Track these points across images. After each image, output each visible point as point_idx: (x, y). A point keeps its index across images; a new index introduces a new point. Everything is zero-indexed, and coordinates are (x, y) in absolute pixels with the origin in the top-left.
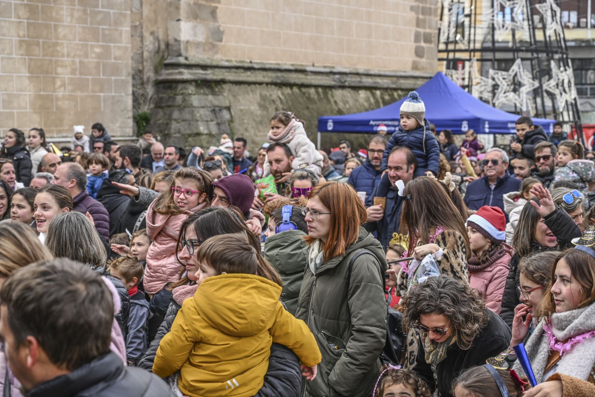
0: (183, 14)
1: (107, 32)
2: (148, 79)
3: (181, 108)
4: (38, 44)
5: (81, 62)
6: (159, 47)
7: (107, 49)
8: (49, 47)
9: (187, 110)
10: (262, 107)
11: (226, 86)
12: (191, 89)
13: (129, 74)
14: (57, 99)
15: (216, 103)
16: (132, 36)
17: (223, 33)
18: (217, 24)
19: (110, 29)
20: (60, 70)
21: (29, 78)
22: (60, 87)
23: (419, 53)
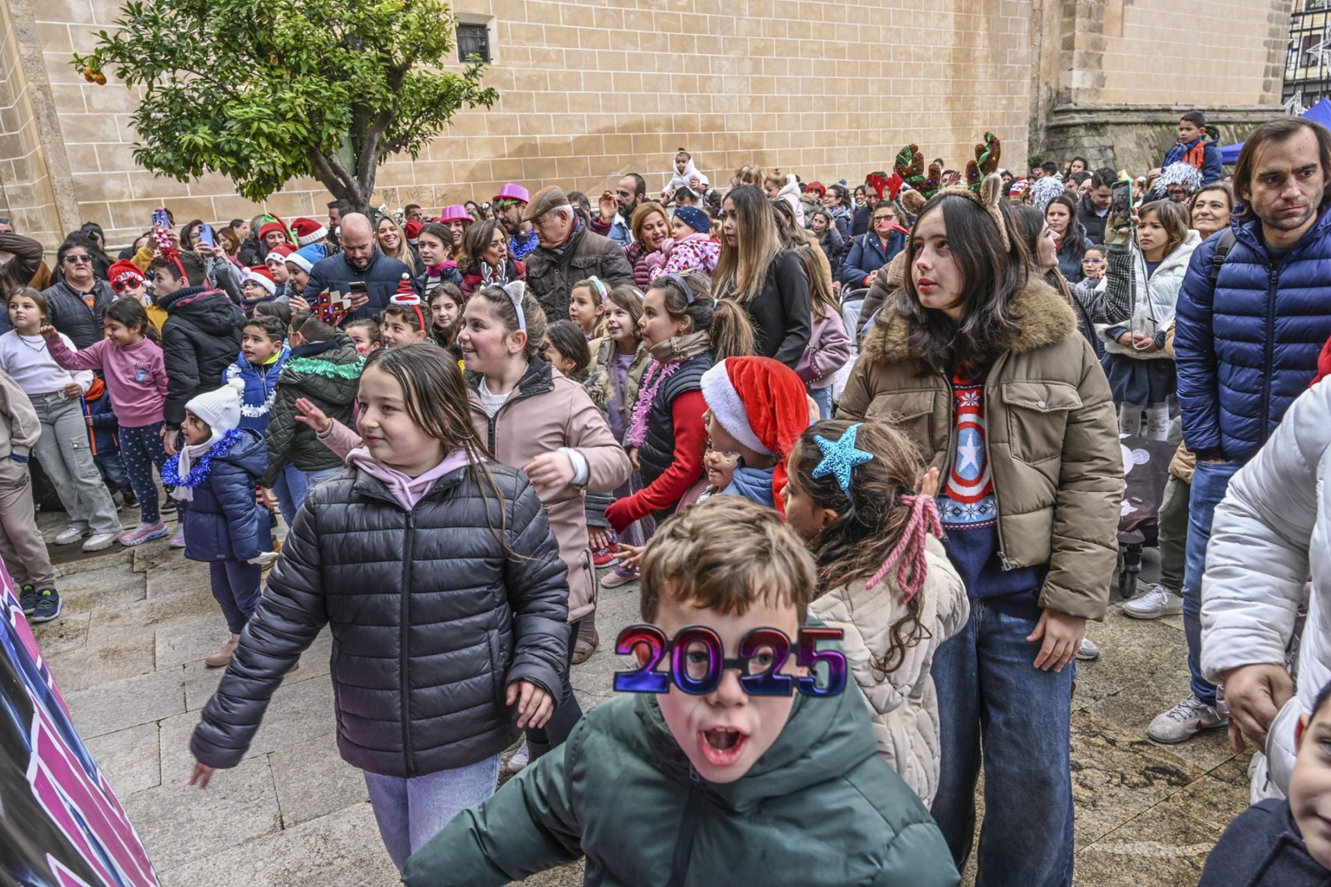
0: (1075, 63)
1: (1012, 85)
2: (1041, 125)
3: (1073, 149)
4: (959, 100)
5: (990, 114)
6: (1051, 96)
7: (1011, 100)
10: (1139, 145)
11: (1109, 128)
12: (1082, 132)
13: (1027, 122)
15: (1102, 143)
16: (1031, 87)
17: (1106, 78)
18: (1101, 71)
19: (1014, 83)
23: (1267, 87)
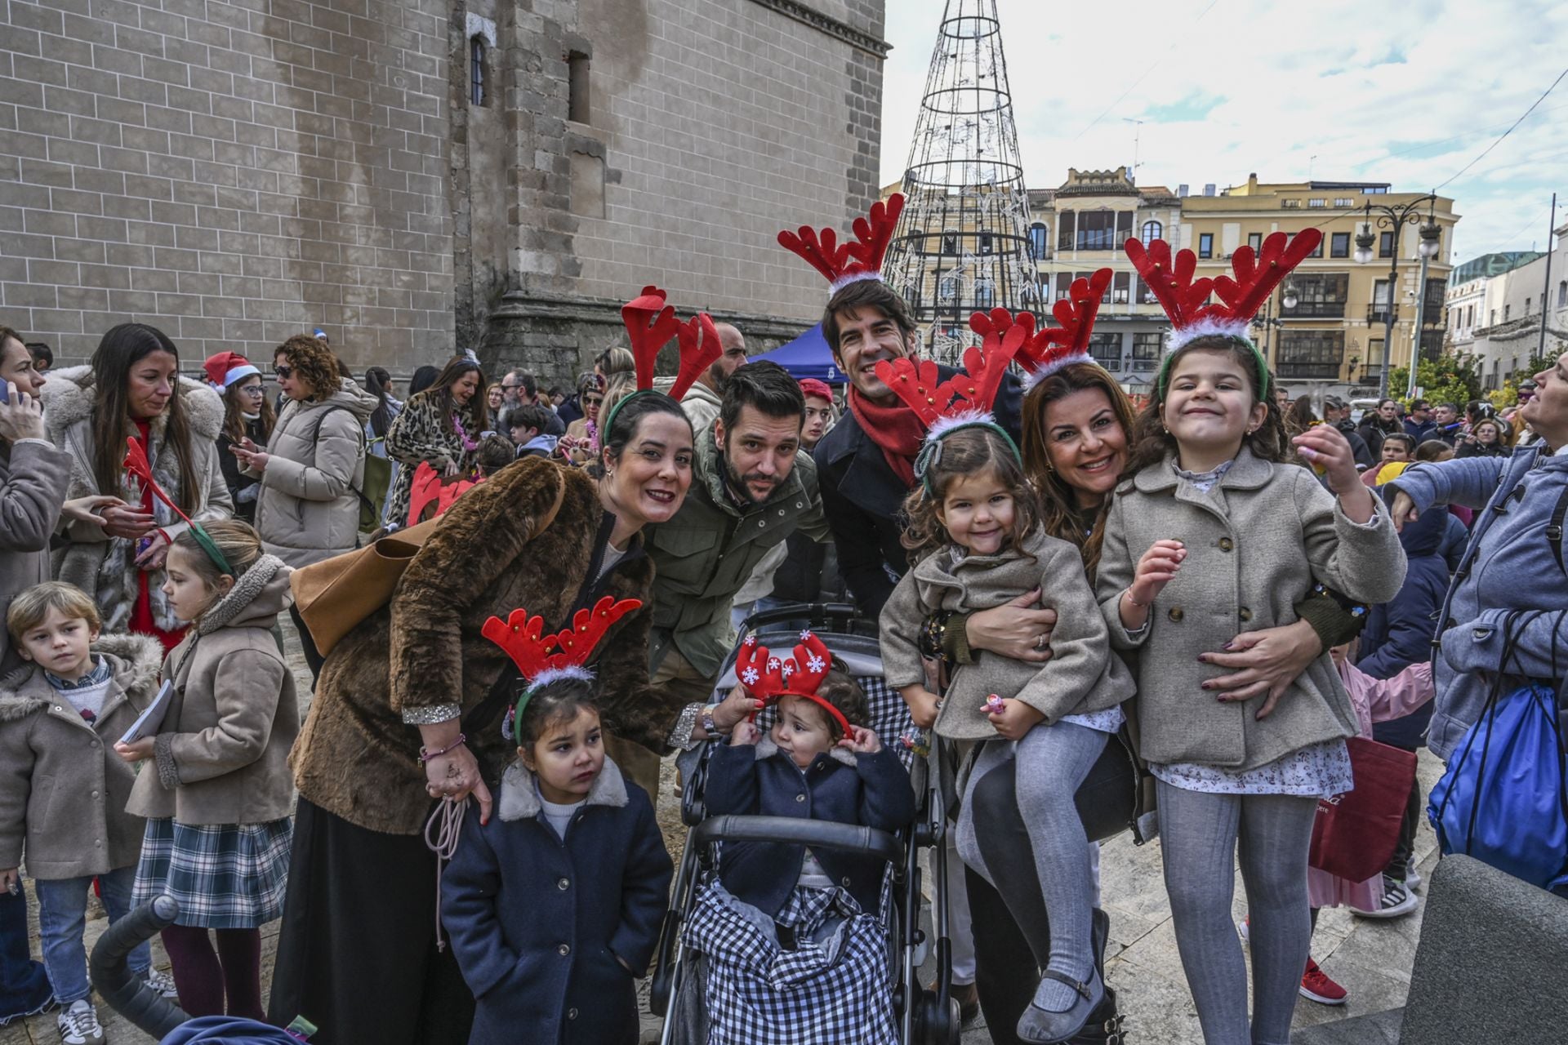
0: (522, 242)
1: (419, 258)
2: (480, 314)
3: (510, 347)
5: (380, 290)
6: (495, 280)
7: (418, 281)
8: (334, 271)
9: (516, 349)
11: (576, 326)
12: (525, 326)
13: (451, 308)
14: (347, 331)
15: (559, 342)
16: (456, 265)
17: (580, 266)
18: (571, 256)
19: (423, 255)
20: (349, 298)
21: (305, 306)
22: (351, 318)
